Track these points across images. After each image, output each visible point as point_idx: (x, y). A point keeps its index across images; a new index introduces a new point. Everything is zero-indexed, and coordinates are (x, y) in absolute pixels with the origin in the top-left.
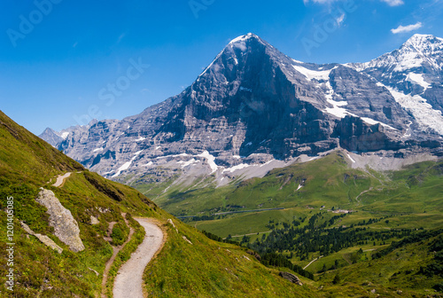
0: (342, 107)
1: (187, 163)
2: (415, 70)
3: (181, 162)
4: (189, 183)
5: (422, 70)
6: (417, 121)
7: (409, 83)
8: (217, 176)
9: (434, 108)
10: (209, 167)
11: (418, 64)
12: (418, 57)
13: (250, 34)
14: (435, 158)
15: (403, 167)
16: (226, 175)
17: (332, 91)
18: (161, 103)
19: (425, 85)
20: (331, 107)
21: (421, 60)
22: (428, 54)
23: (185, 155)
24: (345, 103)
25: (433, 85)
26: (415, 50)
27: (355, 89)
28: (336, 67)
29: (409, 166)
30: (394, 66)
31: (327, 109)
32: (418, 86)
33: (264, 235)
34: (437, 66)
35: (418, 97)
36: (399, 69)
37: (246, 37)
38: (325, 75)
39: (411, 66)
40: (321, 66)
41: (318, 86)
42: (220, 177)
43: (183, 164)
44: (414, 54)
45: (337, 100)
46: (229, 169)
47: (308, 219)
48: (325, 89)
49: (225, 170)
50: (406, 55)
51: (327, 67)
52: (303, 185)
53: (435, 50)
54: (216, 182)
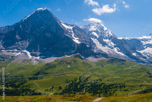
0: (77, 39)
1: (18, 54)
2: (94, 31)
3: (15, 53)
4: (20, 62)
5: (96, 32)
6: (97, 47)
7: (93, 35)
8: (32, 60)
9: (100, 43)
10: (28, 56)
11: (95, 29)
12: (95, 28)
13: (46, 8)
14: (106, 59)
15: (98, 61)
16: (36, 60)
17: (73, 34)
18: (3, 27)
19: (98, 36)
20: (74, 39)
21: (96, 29)
22: (97, 27)
23: (16, 50)
24: (78, 38)
25: (99, 36)
26: (94, 25)
27: (81, 34)
28: (74, 26)
29: (100, 61)
30: (89, 29)
31: (73, 40)
32: (96, 36)
33: (67, 86)
34: (100, 31)
35: (96, 39)
36: (90, 30)
37: (44, 9)
38: (71, 28)
39: (93, 30)
40: (70, 25)
41: (70, 31)
42: (34, 60)
43: (16, 54)
44: (94, 27)
45: (76, 37)
46: (37, 58)
47: (78, 79)
48: (72, 33)
49: (35, 58)
50: (92, 26)
51: (71, 26)
52: (70, 65)
53: (99, 26)
54: (32, 63)
